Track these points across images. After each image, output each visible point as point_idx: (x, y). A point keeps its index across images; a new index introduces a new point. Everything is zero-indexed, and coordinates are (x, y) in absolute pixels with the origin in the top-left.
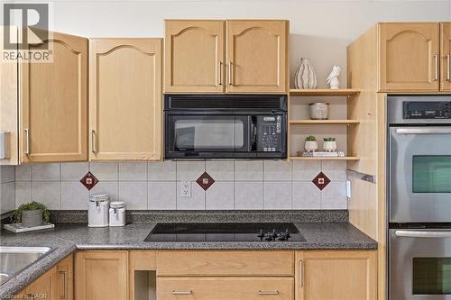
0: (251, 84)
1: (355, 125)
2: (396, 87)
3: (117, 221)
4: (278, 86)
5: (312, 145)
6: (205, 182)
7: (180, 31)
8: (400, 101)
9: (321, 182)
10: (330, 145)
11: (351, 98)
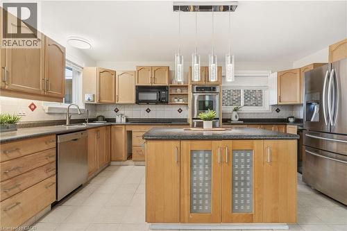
0: (159, 83)
3: (124, 121)
4: (166, 83)
5: (176, 100)
6: (148, 111)
7: (140, 69)
8: (195, 86)
9: (180, 111)
10: (181, 100)
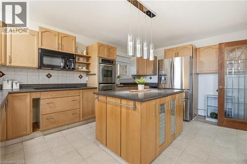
0: (66, 50)
1: (90, 64)
2: (100, 56)
3: (17, 88)
4: (73, 51)
5: (80, 68)
6: (49, 76)
7: (45, 31)
8: (101, 59)
9: (81, 77)
10: (84, 68)
11: (88, 58)
